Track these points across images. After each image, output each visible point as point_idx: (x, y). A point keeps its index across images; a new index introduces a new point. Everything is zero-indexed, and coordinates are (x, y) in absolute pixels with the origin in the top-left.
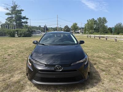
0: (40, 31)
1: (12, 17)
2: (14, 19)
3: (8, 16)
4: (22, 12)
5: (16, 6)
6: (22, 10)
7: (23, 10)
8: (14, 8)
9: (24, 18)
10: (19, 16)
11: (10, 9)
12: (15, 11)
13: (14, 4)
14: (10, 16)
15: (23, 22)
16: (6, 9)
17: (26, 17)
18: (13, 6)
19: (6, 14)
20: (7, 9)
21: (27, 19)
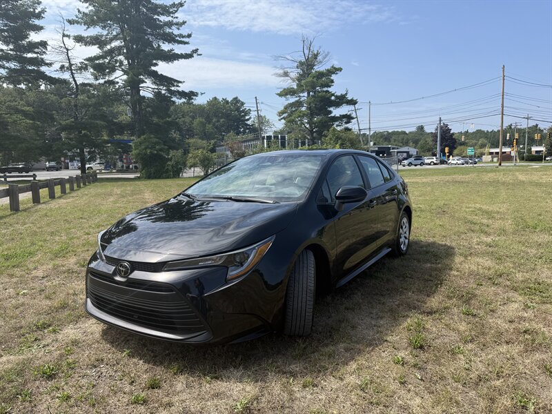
0: (413, 151)
1: (298, 104)
2: (304, 109)
3: (287, 99)
4: (333, 77)
5: (316, 56)
6: (335, 70)
7: (340, 69)
8: (307, 65)
9: (342, 100)
10: (322, 97)
11: (294, 73)
12: (309, 79)
13: (306, 52)
14: (292, 99)
15: (335, 119)
16: (280, 76)
17: (349, 97)
18: (303, 60)
19: (280, 95)
20: (286, 74)
21: (353, 102)
